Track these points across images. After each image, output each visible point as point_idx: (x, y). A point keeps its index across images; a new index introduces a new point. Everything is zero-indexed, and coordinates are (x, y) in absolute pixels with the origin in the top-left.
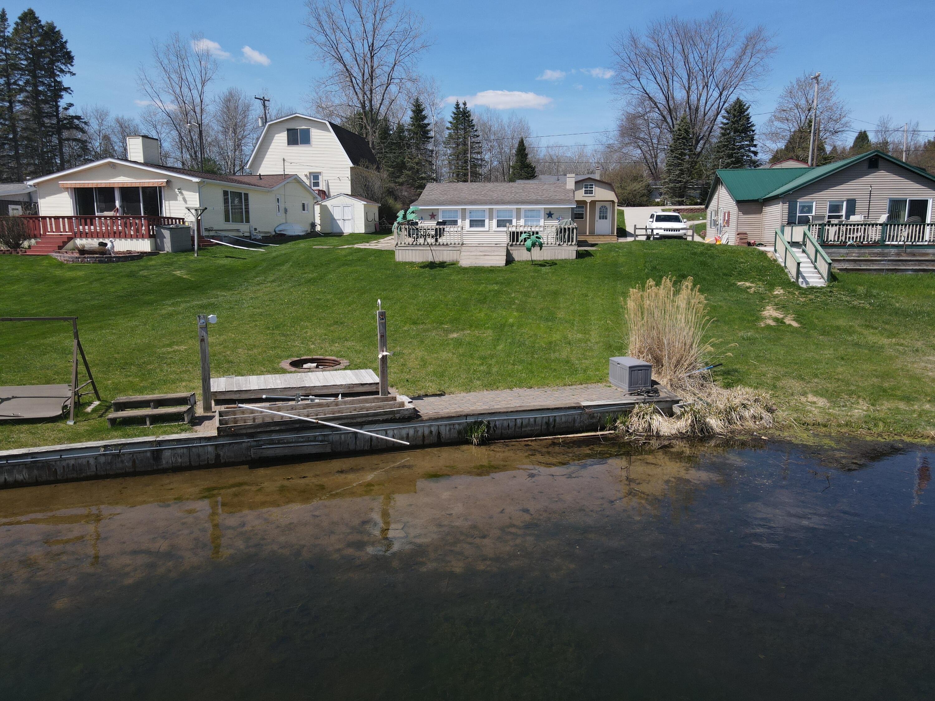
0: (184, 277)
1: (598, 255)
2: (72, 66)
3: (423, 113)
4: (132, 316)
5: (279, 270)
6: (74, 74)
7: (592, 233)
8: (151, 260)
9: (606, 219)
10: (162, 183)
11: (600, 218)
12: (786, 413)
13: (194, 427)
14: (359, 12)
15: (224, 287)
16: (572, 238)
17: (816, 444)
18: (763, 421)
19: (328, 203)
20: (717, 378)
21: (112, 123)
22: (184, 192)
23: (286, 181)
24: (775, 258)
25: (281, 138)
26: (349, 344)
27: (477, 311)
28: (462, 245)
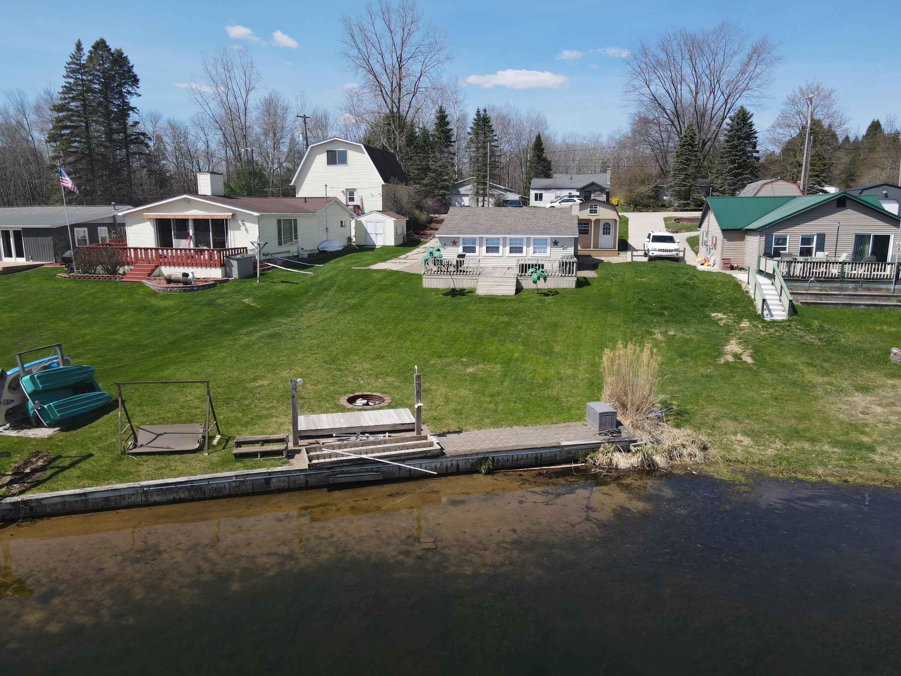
0: (252, 305)
1: (595, 284)
2: (138, 88)
3: (446, 120)
4: (220, 347)
5: (326, 295)
6: (140, 95)
7: (596, 246)
8: (223, 287)
9: (609, 234)
10: (229, 216)
11: (604, 234)
12: (717, 451)
13: (290, 460)
14: (389, 27)
15: (284, 313)
16: (573, 271)
17: (731, 479)
18: (697, 458)
19: (363, 219)
20: (670, 418)
21: (165, 125)
22: (246, 223)
23: (328, 205)
24: (747, 290)
25: (322, 158)
26: (389, 379)
27: (490, 344)
28: (479, 275)
